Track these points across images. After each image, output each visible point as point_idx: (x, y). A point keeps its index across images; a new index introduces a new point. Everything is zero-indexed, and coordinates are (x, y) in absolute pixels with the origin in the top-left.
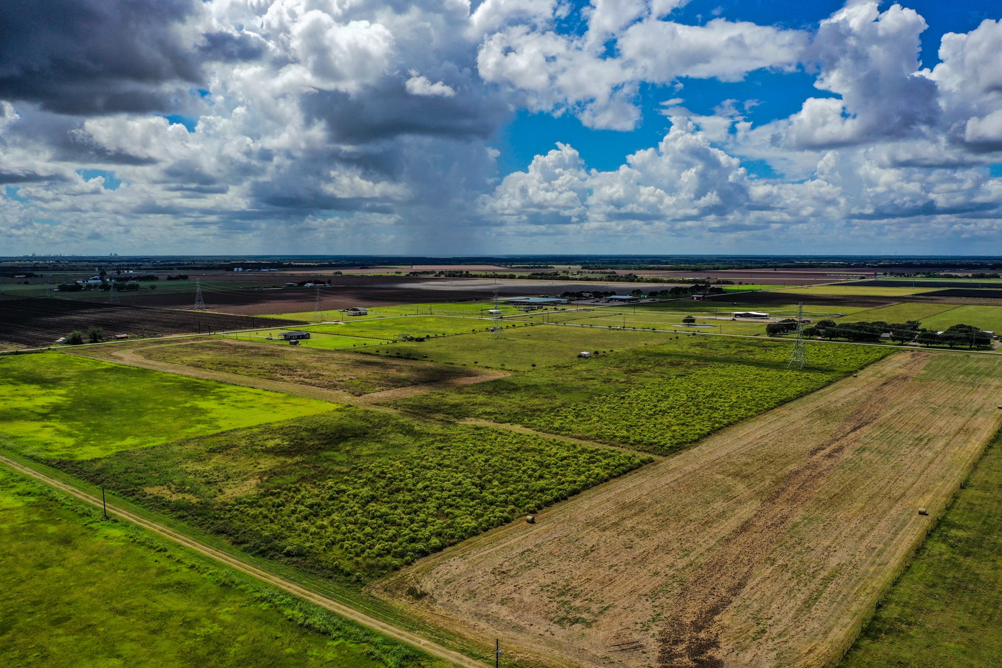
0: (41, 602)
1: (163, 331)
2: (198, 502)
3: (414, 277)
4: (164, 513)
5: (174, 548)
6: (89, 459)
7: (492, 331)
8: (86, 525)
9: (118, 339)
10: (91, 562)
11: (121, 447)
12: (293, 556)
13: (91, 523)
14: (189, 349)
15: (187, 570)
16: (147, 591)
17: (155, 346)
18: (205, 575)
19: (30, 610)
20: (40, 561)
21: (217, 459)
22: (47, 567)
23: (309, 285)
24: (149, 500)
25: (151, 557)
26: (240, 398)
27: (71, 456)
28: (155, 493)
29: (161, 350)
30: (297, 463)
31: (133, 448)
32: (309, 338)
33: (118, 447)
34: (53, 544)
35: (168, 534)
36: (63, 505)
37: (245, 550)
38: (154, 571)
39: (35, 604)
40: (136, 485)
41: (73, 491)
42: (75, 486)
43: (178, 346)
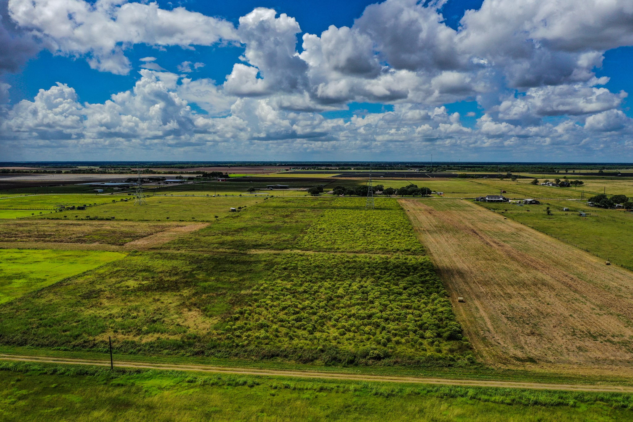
7: (126, 201)
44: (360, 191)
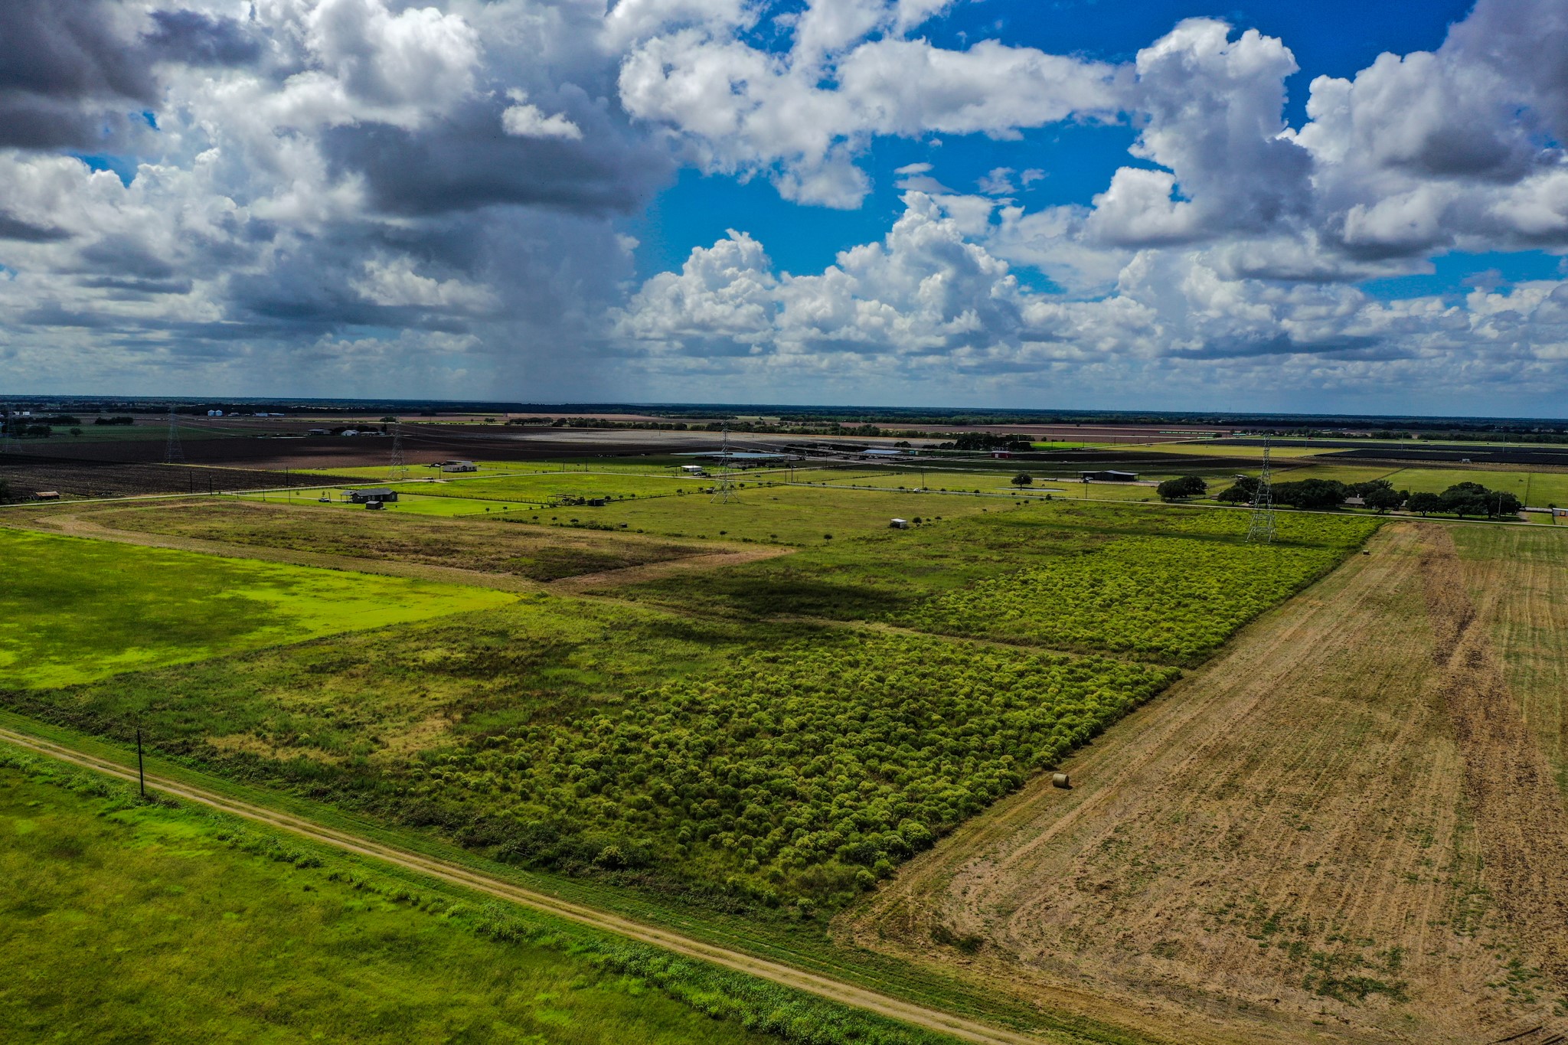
0: (54, 999)
1: (120, 490)
2: (339, 764)
3: (521, 427)
4: (274, 787)
5: (335, 859)
6: (61, 686)
7: (709, 492)
8: (103, 815)
9: (42, 499)
10: (149, 896)
11: (119, 665)
12: (623, 868)
13: (114, 810)
14: (183, 515)
15: (392, 907)
16: (315, 958)
17: (116, 510)
18: (443, 917)
19: (34, 1021)
20: (21, 898)
21: (332, 683)
22: (44, 911)
23: (350, 432)
24: (230, 761)
25: (291, 881)
26: (321, 584)
27: (18, 682)
28: (236, 747)
29: (132, 515)
30: (505, 690)
31: (148, 668)
32: (395, 500)
33: (113, 665)
34: (39, 858)
35: (305, 829)
36: (34, 774)
37: (501, 858)
38: (315, 912)
39: (38, 1004)
40: (187, 733)
41: (46, 747)
42: (45, 737)
43: (160, 510)
44: (1297, 495)
